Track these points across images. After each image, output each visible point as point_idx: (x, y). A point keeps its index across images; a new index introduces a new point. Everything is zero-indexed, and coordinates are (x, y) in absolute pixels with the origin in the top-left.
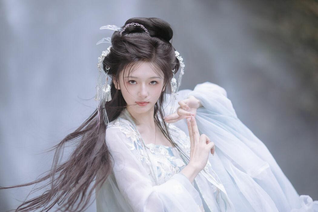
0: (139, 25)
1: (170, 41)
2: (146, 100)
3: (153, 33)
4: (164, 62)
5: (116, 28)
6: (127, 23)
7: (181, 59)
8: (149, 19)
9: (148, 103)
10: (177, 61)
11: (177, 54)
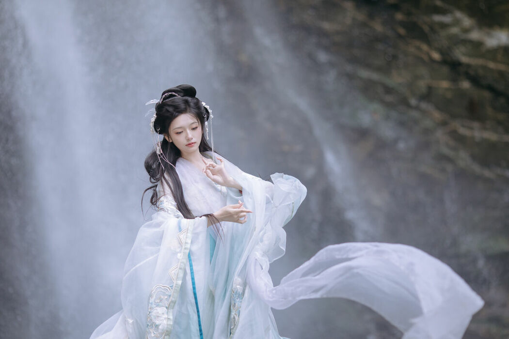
0: (171, 93)
1: (196, 97)
2: (193, 141)
3: (182, 94)
4: (196, 110)
5: (157, 101)
6: (163, 95)
7: (208, 107)
8: (177, 87)
9: (195, 143)
10: (206, 109)
11: (204, 104)
